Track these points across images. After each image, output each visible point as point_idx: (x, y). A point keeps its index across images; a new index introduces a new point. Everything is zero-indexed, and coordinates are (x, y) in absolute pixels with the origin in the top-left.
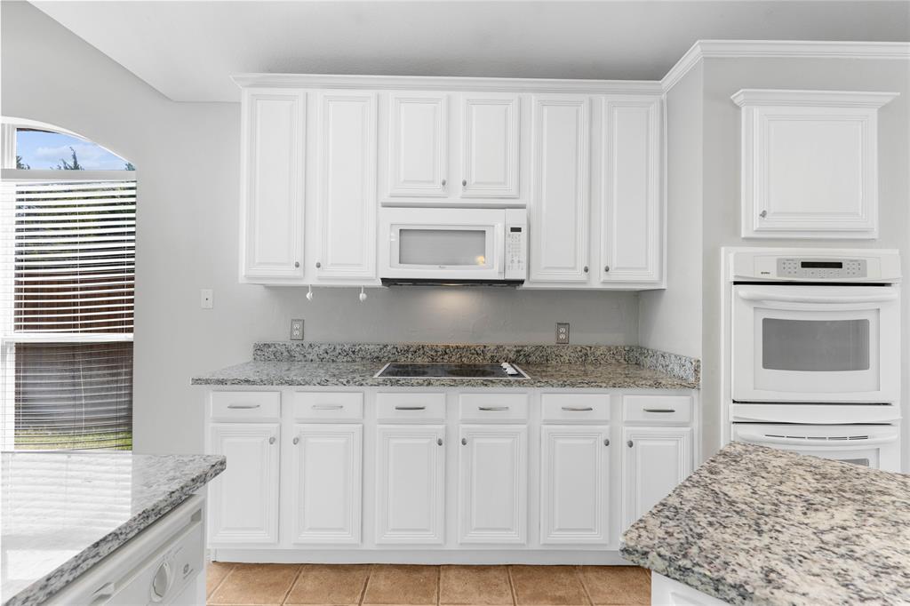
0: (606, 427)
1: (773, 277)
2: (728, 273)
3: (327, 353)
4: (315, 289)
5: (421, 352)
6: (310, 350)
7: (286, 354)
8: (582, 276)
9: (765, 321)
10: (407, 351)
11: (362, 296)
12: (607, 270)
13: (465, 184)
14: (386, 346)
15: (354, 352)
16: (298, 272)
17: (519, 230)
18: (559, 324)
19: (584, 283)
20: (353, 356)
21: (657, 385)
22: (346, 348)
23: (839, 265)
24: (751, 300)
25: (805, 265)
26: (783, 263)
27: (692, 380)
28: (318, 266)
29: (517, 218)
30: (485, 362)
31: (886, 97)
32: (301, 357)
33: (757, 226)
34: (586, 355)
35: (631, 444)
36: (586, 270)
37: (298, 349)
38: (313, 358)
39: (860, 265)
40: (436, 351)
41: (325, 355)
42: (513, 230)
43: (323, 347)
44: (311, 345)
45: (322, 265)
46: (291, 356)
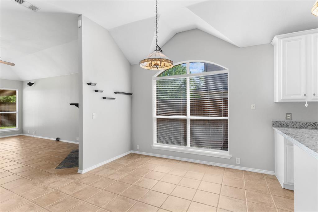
4: (308, 103)
6: (296, 124)
7: (285, 125)
15: (316, 125)
16: (305, 97)
20: (315, 126)
22: (312, 123)
28: (314, 95)
32: (292, 126)
37: (290, 123)
38: (297, 126)
41: (302, 126)
43: (301, 123)
44: (296, 122)
45: (316, 94)
46: (287, 125)
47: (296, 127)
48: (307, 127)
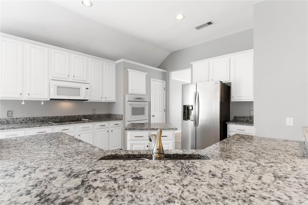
0: (108, 129)
1: (133, 100)
2: (127, 100)
3: (24, 120)
4: (25, 101)
5: (57, 118)
6: (17, 120)
7: (6, 122)
8: (101, 99)
9: (132, 108)
10: (53, 118)
11: (42, 103)
12: (106, 98)
13: (74, 76)
14: (45, 117)
15: (34, 120)
16: (21, 96)
17: (88, 89)
18: (93, 110)
19: (101, 100)
20: (34, 121)
21: (116, 120)
22: (31, 118)
23: (141, 99)
24: (130, 104)
25: (137, 98)
26: (134, 98)
27: (121, 118)
28: (29, 94)
29: (87, 86)
30: (75, 119)
31: (147, 73)
32: (13, 122)
33: (131, 92)
34: (99, 116)
35: (112, 131)
36: (102, 98)
37: (11, 120)
39: (144, 98)
40: (62, 118)
42: (87, 88)
43: (22, 119)
44: (17, 118)
45: (30, 94)
46: (8, 122)
47: (17, 123)
48: (27, 122)
